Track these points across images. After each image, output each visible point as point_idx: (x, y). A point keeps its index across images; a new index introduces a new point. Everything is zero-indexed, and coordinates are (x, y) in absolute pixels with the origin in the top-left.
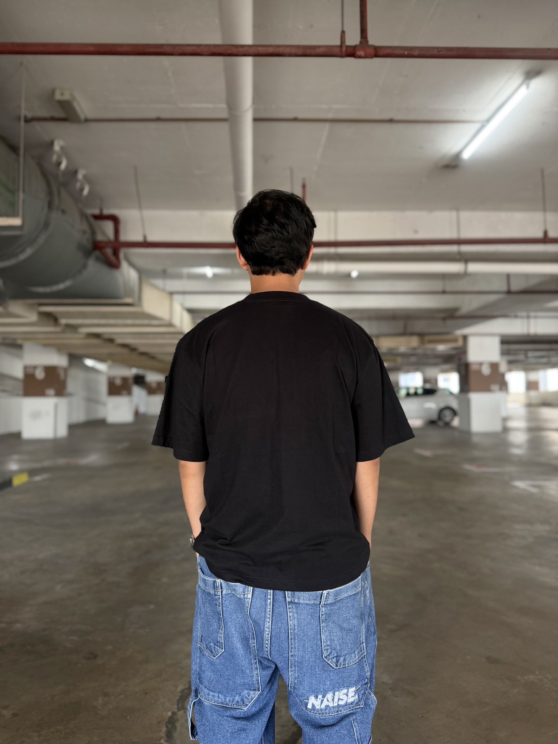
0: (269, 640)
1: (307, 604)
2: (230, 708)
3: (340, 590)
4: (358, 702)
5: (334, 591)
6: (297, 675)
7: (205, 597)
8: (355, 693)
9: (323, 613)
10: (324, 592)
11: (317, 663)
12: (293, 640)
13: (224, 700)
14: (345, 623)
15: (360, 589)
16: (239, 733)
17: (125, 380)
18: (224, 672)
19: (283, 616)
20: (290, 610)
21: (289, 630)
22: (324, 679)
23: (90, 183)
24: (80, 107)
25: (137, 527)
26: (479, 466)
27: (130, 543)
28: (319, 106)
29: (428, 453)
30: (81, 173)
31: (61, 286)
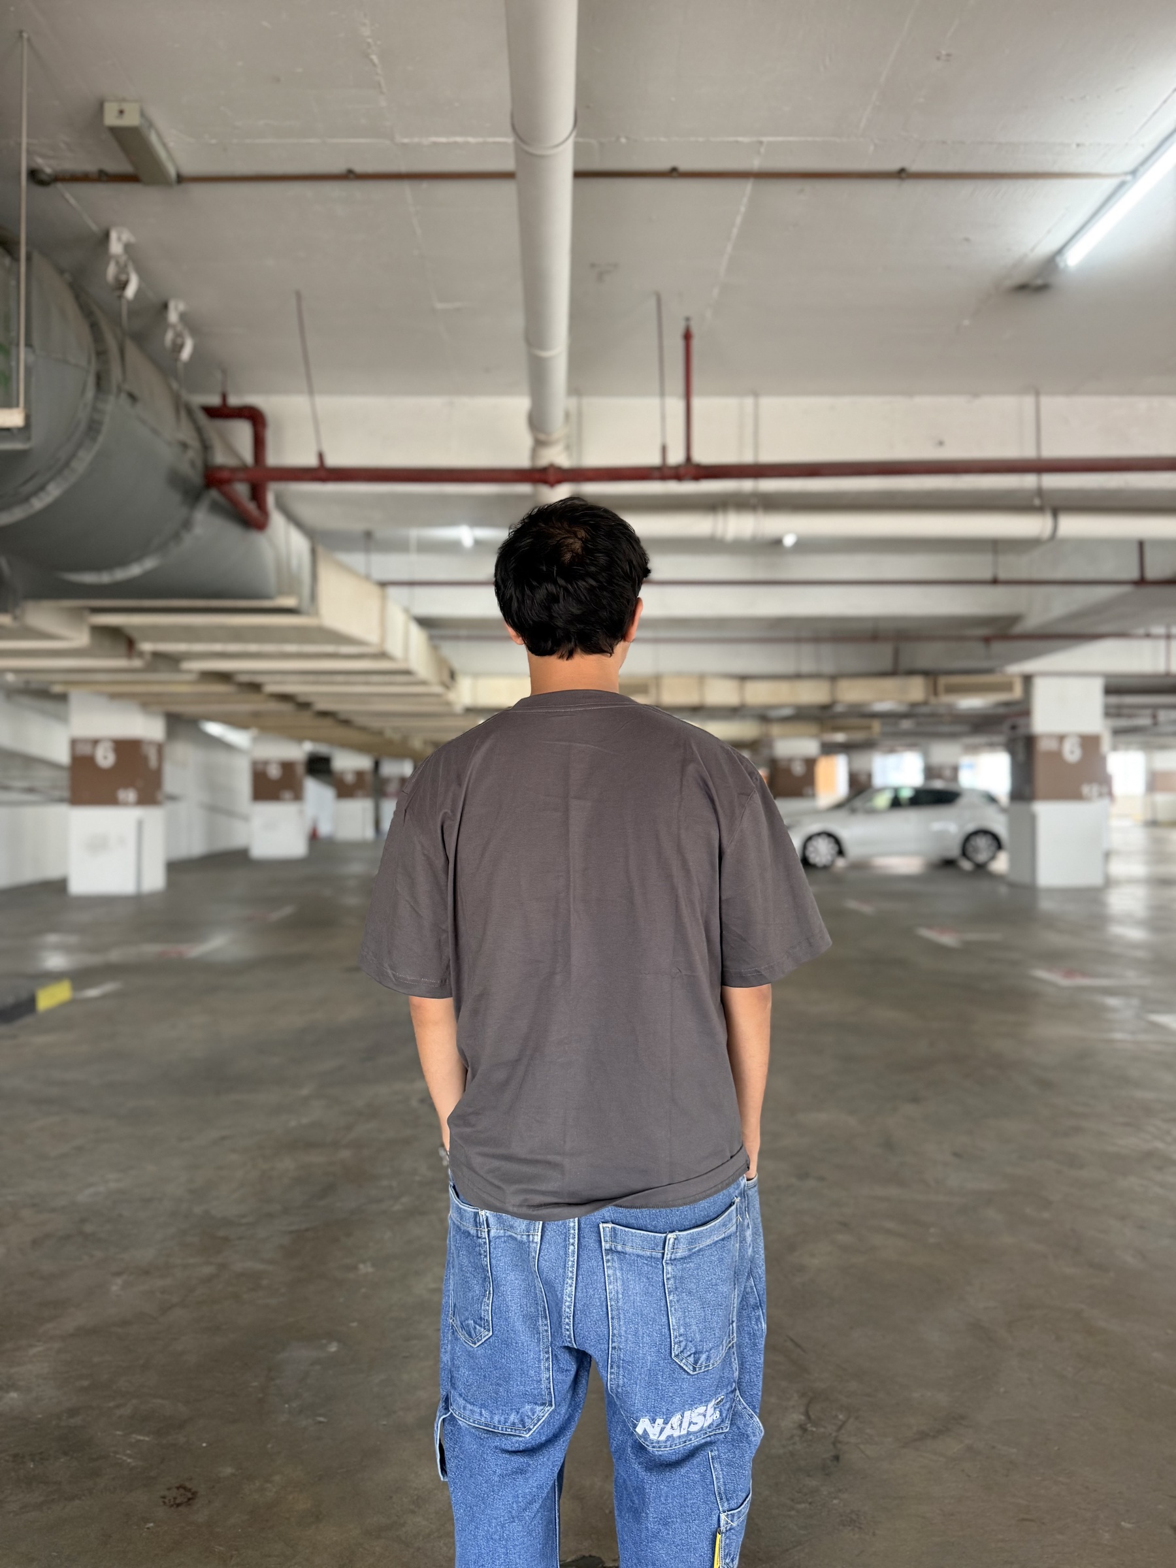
1: (638, 1256)
2: (499, 1435)
3: (698, 1233)
4: (720, 1424)
5: (688, 1234)
6: (621, 1382)
7: (461, 1238)
8: (715, 1408)
9: (670, 1276)
10: (670, 1236)
11: (660, 1367)
12: (615, 1321)
13: (489, 1420)
14: (710, 1293)
15: (734, 1229)
16: (514, 1477)
17: (287, 767)
18: (491, 1372)
19: (597, 1276)
20: (609, 1264)
21: (608, 1300)
22: (671, 1394)
23: (195, 331)
24: (164, 145)
25: (305, 1121)
26: (1070, 973)
27: (287, 1164)
28: (732, 139)
29: (948, 939)
30: (176, 308)
31: (135, 570)
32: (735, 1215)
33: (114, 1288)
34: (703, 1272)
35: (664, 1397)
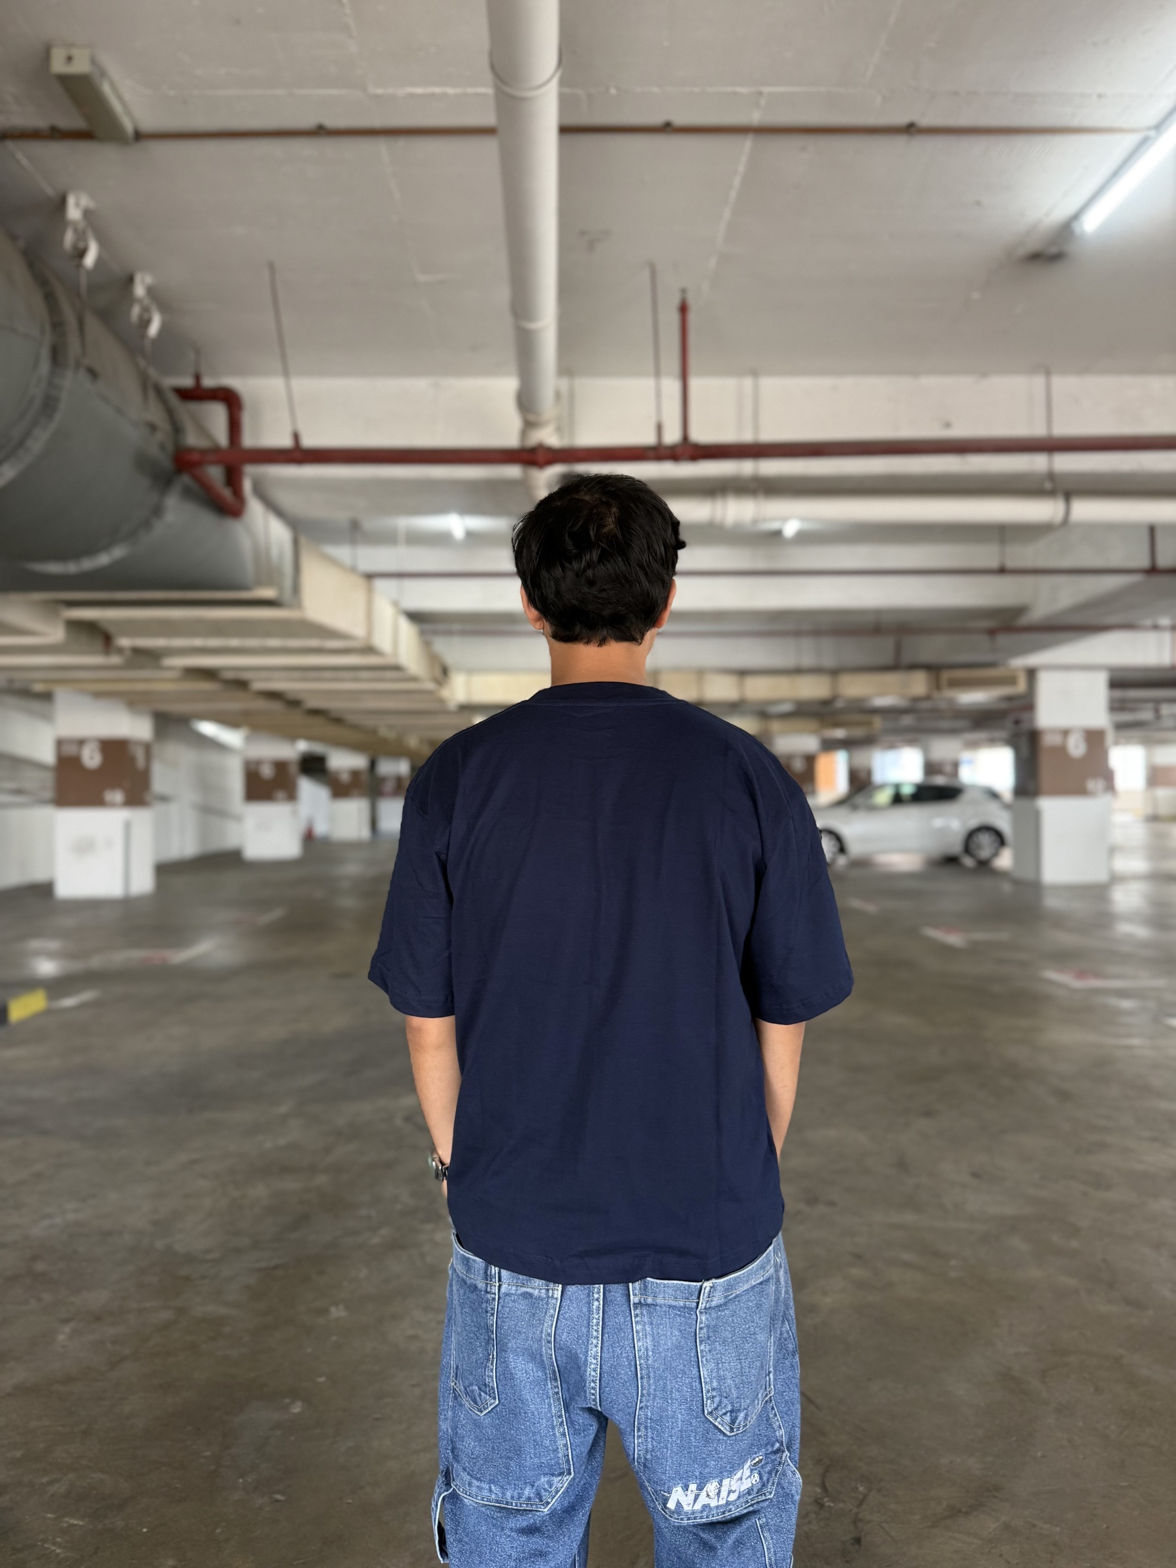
0: (598, 1381)
1: (670, 1306)
2: (513, 1511)
3: (735, 1279)
4: (761, 1489)
5: (725, 1281)
6: (650, 1446)
7: (465, 1293)
8: (752, 1471)
9: (703, 1325)
10: (706, 1284)
11: (692, 1426)
12: (645, 1380)
13: (500, 1495)
15: (770, 1271)
16: (533, 1561)
17: (281, 766)
18: (499, 1443)
19: (624, 1333)
20: (638, 1319)
21: (637, 1359)
22: (704, 1456)
23: (164, 308)
24: (120, 97)
25: (282, 1142)
26: (1081, 974)
27: (260, 1191)
28: (730, 89)
29: (954, 939)
30: (143, 282)
31: (103, 560)
32: (773, 1256)
33: (61, 1337)
34: (739, 1319)
35: (697, 1459)
